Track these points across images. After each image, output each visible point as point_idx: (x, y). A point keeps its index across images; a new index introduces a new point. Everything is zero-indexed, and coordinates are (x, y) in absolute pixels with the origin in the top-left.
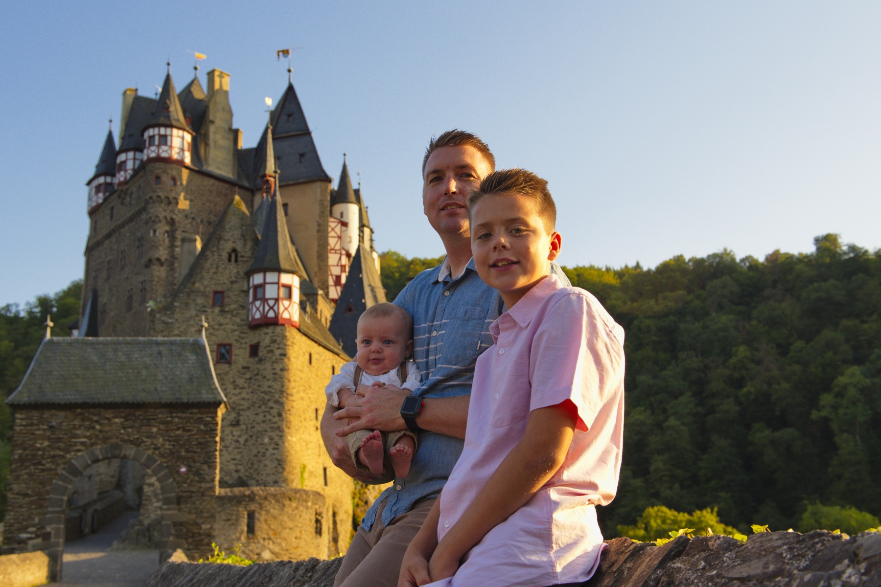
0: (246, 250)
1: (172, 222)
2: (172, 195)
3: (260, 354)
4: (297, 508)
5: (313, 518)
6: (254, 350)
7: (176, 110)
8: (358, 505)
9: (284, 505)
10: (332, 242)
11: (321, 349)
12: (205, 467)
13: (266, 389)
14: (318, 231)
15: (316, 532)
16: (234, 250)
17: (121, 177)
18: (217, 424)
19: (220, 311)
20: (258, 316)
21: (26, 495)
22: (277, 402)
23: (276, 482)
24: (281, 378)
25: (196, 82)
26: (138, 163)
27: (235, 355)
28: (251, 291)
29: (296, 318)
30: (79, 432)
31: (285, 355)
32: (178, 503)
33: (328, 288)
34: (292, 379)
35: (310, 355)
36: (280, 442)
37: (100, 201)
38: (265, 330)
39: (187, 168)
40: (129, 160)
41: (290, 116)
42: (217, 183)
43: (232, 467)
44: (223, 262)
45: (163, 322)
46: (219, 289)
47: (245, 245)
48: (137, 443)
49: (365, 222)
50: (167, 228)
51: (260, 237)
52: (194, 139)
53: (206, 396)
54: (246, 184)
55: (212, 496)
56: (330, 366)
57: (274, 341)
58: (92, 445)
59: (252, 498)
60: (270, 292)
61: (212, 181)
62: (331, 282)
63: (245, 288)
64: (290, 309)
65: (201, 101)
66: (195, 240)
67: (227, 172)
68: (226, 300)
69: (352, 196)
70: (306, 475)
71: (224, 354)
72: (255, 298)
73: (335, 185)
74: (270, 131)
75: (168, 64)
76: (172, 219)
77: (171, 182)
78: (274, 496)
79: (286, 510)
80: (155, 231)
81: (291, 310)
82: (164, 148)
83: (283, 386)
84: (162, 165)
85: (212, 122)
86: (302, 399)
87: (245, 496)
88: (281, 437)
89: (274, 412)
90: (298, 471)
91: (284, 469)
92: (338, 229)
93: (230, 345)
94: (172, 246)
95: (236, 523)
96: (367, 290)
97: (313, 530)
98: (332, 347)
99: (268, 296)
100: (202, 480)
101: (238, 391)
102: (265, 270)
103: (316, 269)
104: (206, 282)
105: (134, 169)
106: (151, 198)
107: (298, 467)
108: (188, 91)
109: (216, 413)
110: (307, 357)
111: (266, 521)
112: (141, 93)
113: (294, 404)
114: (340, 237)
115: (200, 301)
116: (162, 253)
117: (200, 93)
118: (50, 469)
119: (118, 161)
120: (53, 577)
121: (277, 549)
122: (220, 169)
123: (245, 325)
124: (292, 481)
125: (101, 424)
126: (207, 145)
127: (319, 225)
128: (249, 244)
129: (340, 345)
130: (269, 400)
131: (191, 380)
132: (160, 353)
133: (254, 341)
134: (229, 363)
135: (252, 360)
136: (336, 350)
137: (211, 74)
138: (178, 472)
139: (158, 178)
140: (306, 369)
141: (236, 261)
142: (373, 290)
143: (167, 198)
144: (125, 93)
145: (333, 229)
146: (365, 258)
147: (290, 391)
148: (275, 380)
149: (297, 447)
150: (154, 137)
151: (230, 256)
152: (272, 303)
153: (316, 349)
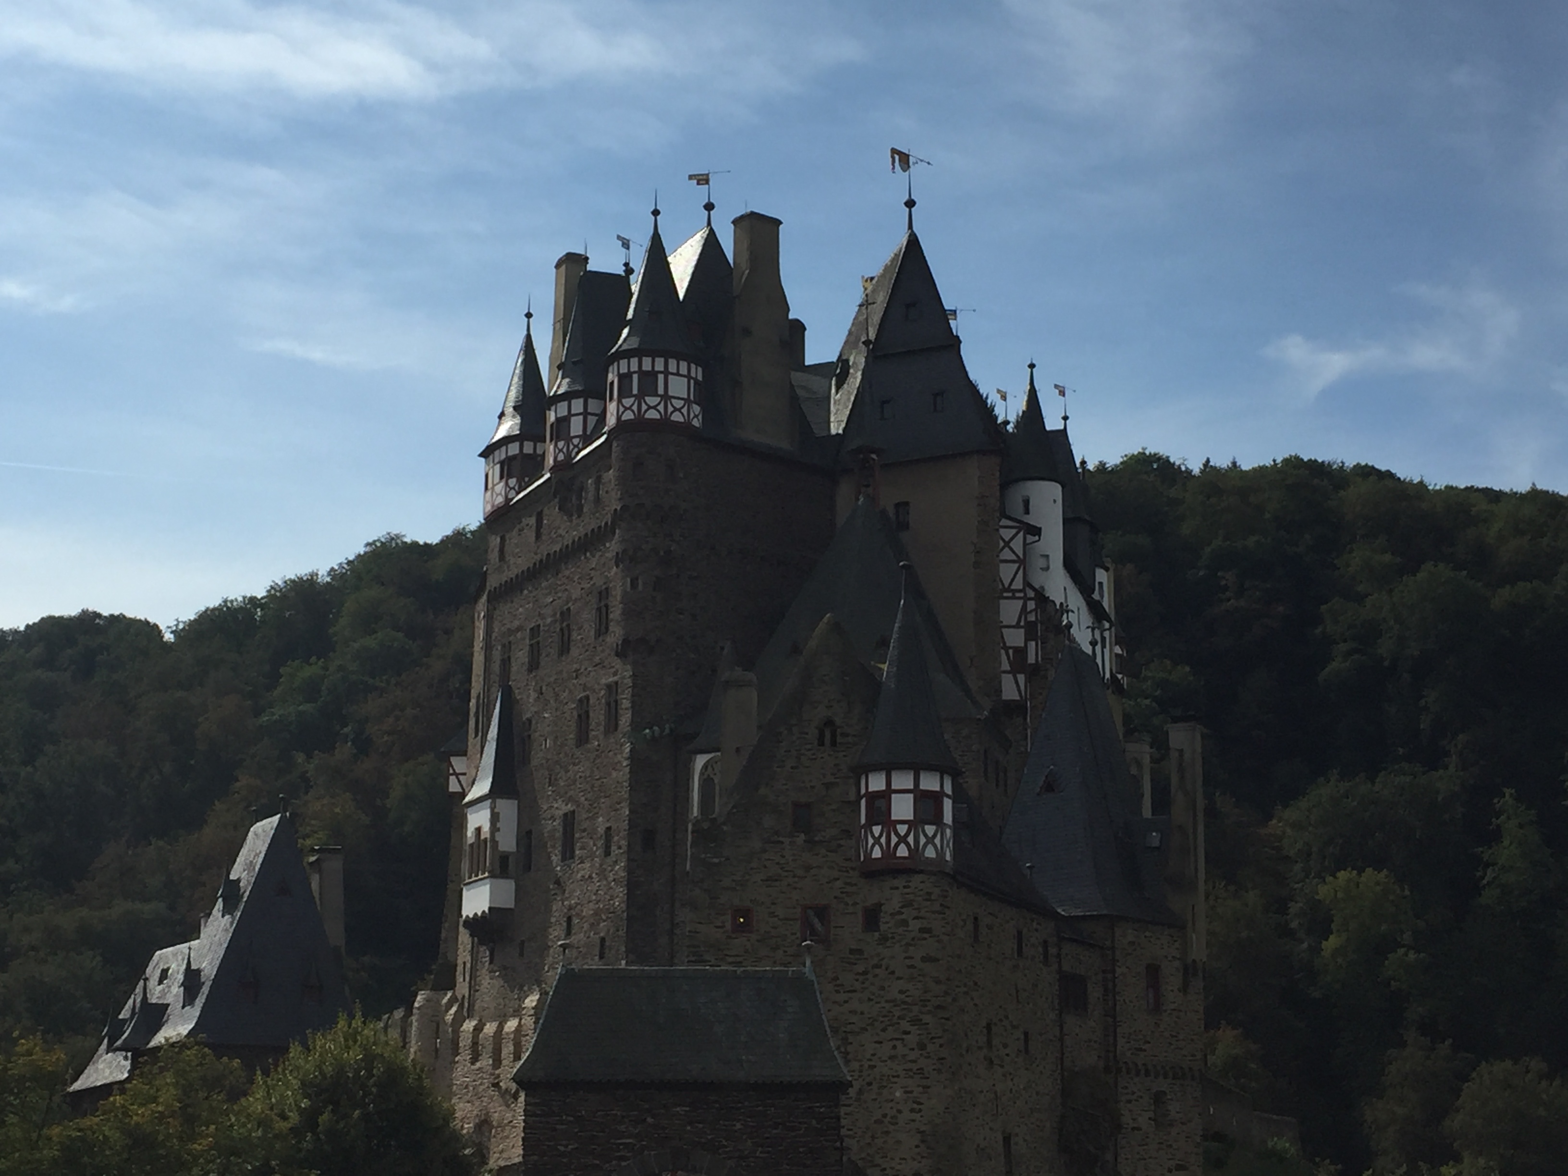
0: (851, 722)
3: (883, 927)
6: (872, 918)
10: (1006, 572)
11: (996, 904)
14: (978, 565)
16: (829, 723)
17: (559, 452)
18: (838, 1118)
19: (805, 841)
20: (877, 853)
22: (916, 1021)
26: (592, 421)
27: (836, 927)
28: (863, 802)
29: (948, 855)
30: (622, 1128)
31: (929, 931)
33: (998, 688)
38: (892, 882)
39: (697, 439)
40: (575, 415)
42: (758, 464)
44: (809, 747)
45: (704, 862)
46: (804, 799)
47: (849, 712)
48: (712, 1147)
50: (659, 572)
52: (707, 375)
53: (818, 1072)
54: (819, 460)
56: (1012, 930)
57: (908, 904)
58: (643, 1149)
60: (900, 808)
61: (747, 461)
62: (1005, 664)
63: (852, 797)
64: (937, 841)
68: (818, 821)
70: (972, 1157)
71: (814, 924)
72: (872, 819)
75: (656, 213)
76: (670, 552)
77: (665, 473)
80: (635, 580)
81: (941, 842)
82: (652, 401)
83: (927, 991)
84: (647, 437)
86: (962, 1011)
88: (926, 1087)
93: (826, 907)
102: (889, 769)
104: (778, 785)
105: (585, 436)
106: (625, 508)
110: (970, 927)
113: (948, 1025)
114: (1021, 561)
115: (768, 822)
116: (651, 626)
119: (552, 417)
123: (853, 869)
125: (655, 1116)
126: (736, 384)
127: (982, 554)
128: (858, 710)
130: (901, 1018)
131: (793, 1042)
133: (872, 902)
134: (825, 941)
135: (867, 937)
139: (639, 464)
140: (968, 951)
141: (834, 743)
143: (659, 507)
144: (563, 261)
145: (1007, 544)
148: (911, 979)
150: (629, 375)
151: (823, 733)
152: (903, 830)
153: (987, 905)
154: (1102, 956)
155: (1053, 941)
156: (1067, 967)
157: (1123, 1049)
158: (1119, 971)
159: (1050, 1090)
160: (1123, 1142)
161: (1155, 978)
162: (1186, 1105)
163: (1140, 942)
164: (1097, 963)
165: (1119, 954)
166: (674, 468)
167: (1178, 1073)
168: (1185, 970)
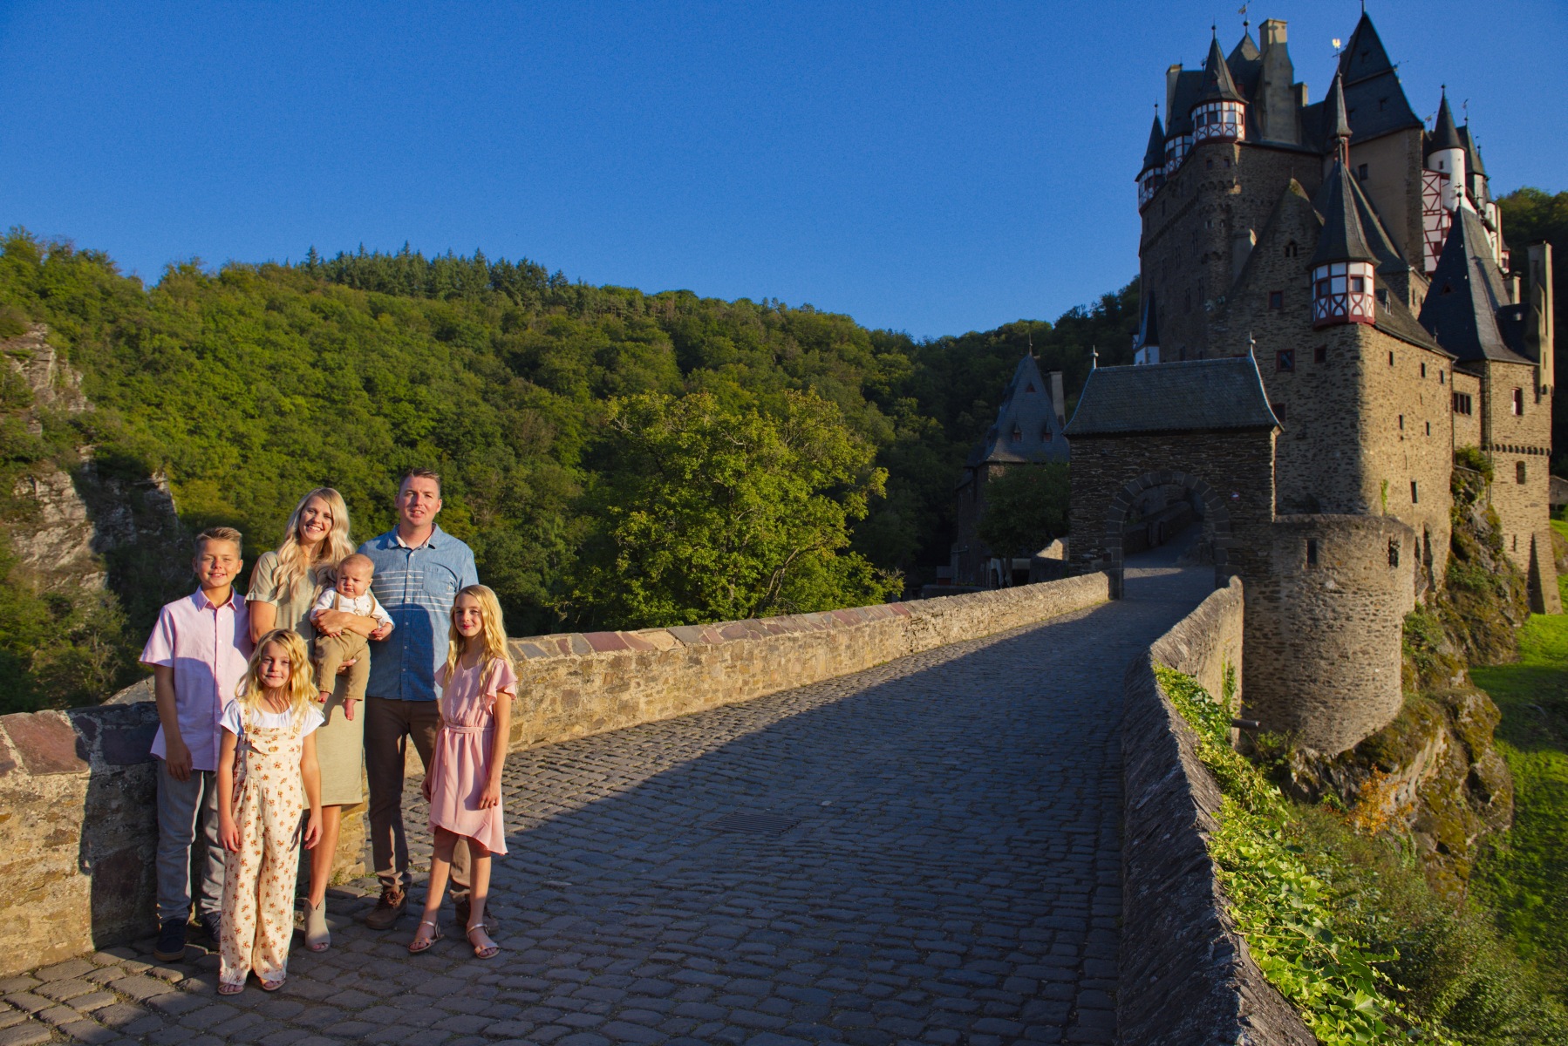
1: (1228, 209)
2: (1226, 179)
3: (1328, 359)
4: (1365, 537)
5: (1386, 547)
6: (1321, 354)
7: (1225, 80)
8: (1458, 523)
9: (1350, 534)
10: (1428, 201)
11: (1405, 345)
12: (1259, 493)
13: (1337, 398)
14: (1408, 192)
15: (1390, 563)
16: (1292, 243)
17: (1171, 166)
18: (1270, 448)
19: (1278, 313)
20: (1323, 315)
21: (1086, 519)
22: (1349, 412)
23: (1350, 500)
24: (1355, 384)
25: (1247, 40)
26: (1187, 147)
27: (1299, 361)
29: (1370, 313)
30: (1129, 459)
31: (1358, 358)
32: (1232, 529)
33: (1423, 261)
34: (1367, 385)
35: (1391, 354)
36: (1355, 456)
37: (1151, 196)
39: (1239, 144)
40: (1177, 146)
41: (1364, 54)
42: (1278, 154)
43: (1300, 484)
44: (1280, 258)
46: (1277, 289)
49: (1476, 168)
50: (1223, 217)
51: (1322, 220)
52: (1247, 109)
53: (1256, 419)
54: (1314, 149)
55: (1269, 523)
56: (1418, 363)
57: (1343, 343)
58: (1143, 471)
59: (1312, 526)
60: (1337, 286)
61: (1272, 154)
62: (1427, 250)
63: (1307, 285)
64: (1362, 304)
65: (1254, 61)
66: (1249, 235)
67: (1289, 140)
68: (1286, 301)
69: (1454, 135)
70: (1388, 491)
71: (1285, 361)
72: (1319, 296)
73: (1430, 127)
74: (1339, 80)
75: (1214, 28)
76: (1228, 205)
77: (1224, 164)
78: (1338, 524)
79: (1352, 538)
80: (1209, 223)
81: (1365, 305)
82: (1215, 126)
83: (1356, 393)
85: (1269, 84)
86: (1381, 406)
87: (1304, 523)
88: (1356, 450)
89: (1347, 423)
90: (1377, 487)
91: (1360, 485)
92: (1436, 185)
93: (1292, 351)
94: (1229, 237)
95: (1296, 550)
96: (1471, 264)
97: (1387, 561)
98: (1423, 342)
99: (1334, 291)
100: (1257, 506)
101: (1303, 401)
102: (1329, 263)
103: (1406, 239)
104: (1261, 283)
105: (1183, 156)
106: (1203, 185)
107: (1377, 483)
108: (1238, 52)
109: (1269, 436)
110: (1387, 357)
111: (1329, 550)
112: (1185, 68)
113: (1371, 413)
114: (1439, 194)
115: (1255, 304)
116: (1219, 246)
117: (1250, 54)
118: (1106, 495)
120: (1115, 593)
121: (1342, 579)
122: (1281, 137)
123: (1309, 326)
124: (1371, 500)
125: (1150, 452)
126: (1263, 112)
127: (1409, 184)
129: (1433, 335)
130: (1340, 410)
132: (1205, 376)
133: (1320, 345)
134: (1292, 370)
135: (1318, 366)
136: (1427, 344)
137: (1264, 27)
138: (1230, 498)
139: (1209, 161)
140: (1385, 371)
141: (1295, 255)
142: (1478, 263)
143: (1221, 182)
145: (1429, 185)
146: (1467, 222)
147: (1365, 399)
148: (1346, 387)
149: (1377, 462)
151: (1288, 250)
152: (1339, 299)
153: (1397, 346)
154: (1482, 383)
155: (1446, 371)
156: (1457, 388)
157: (1496, 437)
158: (1493, 391)
159: (1444, 458)
160: (1494, 490)
161: (1519, 396)
162: (1538, 469)
163: (1508, 375)
164: (1478, 387)
165: (1492, 382)
166: (1228, 160)
167: (1532, 451)
168: (1539, 390)
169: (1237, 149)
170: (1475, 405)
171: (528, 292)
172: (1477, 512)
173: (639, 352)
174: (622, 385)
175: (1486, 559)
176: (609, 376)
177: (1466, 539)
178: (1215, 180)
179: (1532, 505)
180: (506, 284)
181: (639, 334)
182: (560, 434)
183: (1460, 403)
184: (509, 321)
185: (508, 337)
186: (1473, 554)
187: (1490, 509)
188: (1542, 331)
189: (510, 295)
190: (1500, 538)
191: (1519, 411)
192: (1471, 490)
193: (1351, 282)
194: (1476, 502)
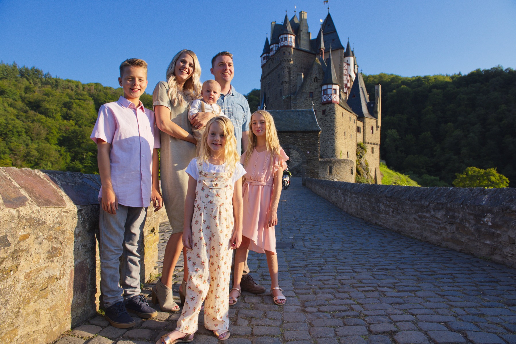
0: (320, 77)
1: (289, 68)
2: (289, 59)
3: (326, 113)
5: (350, 169)
6: (324, 112)
7: (289, 28)
8: (358, 164)
9: (341, 164)
10: (344, 71)
11: (346, 111)
12: (315, 152)
13: (329, 125)
14: (340, 68)
15: (351, 173)
16: (316, 77)
17: (272, 53)
18: (318, 138)
19: (312, 99)
20: (325, 100)
22: (332, 130)
23: (332, 156)
24: (334, 121)
25: (295, 17)
26: (277, 48)
27: (317, 114)
28: (322, 92)
29: (338, 100)
31: (335, 114)
32: (307, 163)
33: (343, 88)
34: (337, 122)
35: (343, 113)
36: (333, 143)
37: (265, 62)
38: (328, 105)
39: (293, 48)
40: (274, 47)
41: (329, 25)
42: (304, 53)
44: (312, 82)
45: (294, 103)
46: (311, 91)
47: (320, 75)
48: (294, 144)
49: (356, 63)
50: (288, 70)
52: (296, 38)
53: (315, 129)
54: (314, 52)
55: (318, 161)
56: (349, 117)
57: (331, 109)
59: (330, 162)
60: (329, 92)
61: (302, 52)
63: (320, 91)
65: (297, 24)
66: (301, 75)
67: (307, 49)
68: (314, 95)
69: (351, 54)
70: (342, 154)
72: (324, 94)
73: (345, 51)
74: (322, 32)
75: (286, 11)
77: (289, 54)
78: (338, 161)
79: (342, 166)
80: (284, 72)
81: (336, 98)
82: (286, 42)
83: (334, 124)
84: (285, 48)
85: (302, 31)
86: (340, 128)
87: (328, 161)
88: (334, 141)
89: (331, 133)
90: (339, 153)
91: (335, 152)
94: (290, 77)
95: (326, 170)
96: (360, 89)
98: (350, 110)
100: (314, 156)
102: (327, 84)
104: (307, 89)
105: (276, 51)
106: (282, 60)
107: (339, 151)
108: (292, 21)
109: (318, 134)
111: (335, 169)
112: (277, 23)
113: (338, 130)
114: (347, 70)
115: (305, 96)
116: (287, 79)
117: (296, 21)
119: (271, 48)
121: (339, 178)
122: (304, 47)
123: (321, 103)
124: (338, 156)
126: (300, 39)
127: (340, 66)
128: (321, 75)
130: (329, 129)
131: (310, 123)
132: (299, 115)
133: (324, 109)
135: (323, 115)
136: (351, 111)
137: (301, 13)
138: (307, 153)
139: (284, 53)
140: (341, 118)
141: (317, 81)
142: (362, 89)
143: (288, 60)
144: (272, 23)
145: (345, 67)
146: (359, 77)
147: (336, 126)
148: (331, 122)
149: (339, 145)
150: (282, 38)
151: (315, 79)
152: (330, 95)
153: (345, 111)
154: (363, 124)
155: (355, 120)
156: (358, 125)
157: (367, 140)
158: (366, 126)
159: (355, 145)
160: (366, 155)
161: (372, 127)
162: (377, 149)
163: (370, 122)
164: (362, 125)
165: (366, 124)
166: (290, 53)
167: (375, 144)
168: (377, 127)
169: (292, 50)
170: (362, 130)
171: (35, 79)
172: (362, 161)
173: (81, 104)
174: (74, 115)
175: (365, 175)
176: (69, 112)
177: (360, 169)
178: (286, 59)
179: (375, 160)
180: (26, 75)
181: (80, 97)
182: (49, 132)
183: (358, 130)
184: (27, 89)
185: (27, 95)
186: (362, 173)
187: (366, 160)
188: (378, 110)
189: (28, 79)
190: (368, 169)
191: (372, 133)
192: (361, 155)
193: (333, 91)
194: (362, 158)
